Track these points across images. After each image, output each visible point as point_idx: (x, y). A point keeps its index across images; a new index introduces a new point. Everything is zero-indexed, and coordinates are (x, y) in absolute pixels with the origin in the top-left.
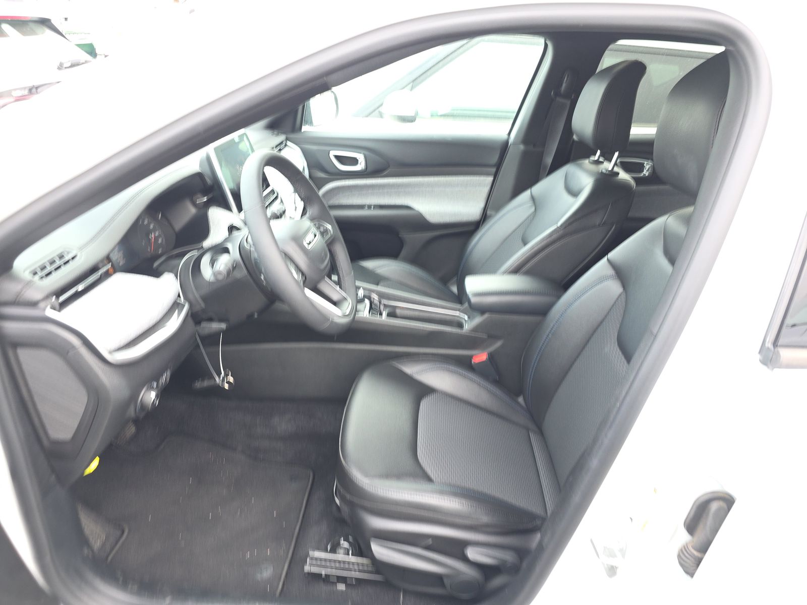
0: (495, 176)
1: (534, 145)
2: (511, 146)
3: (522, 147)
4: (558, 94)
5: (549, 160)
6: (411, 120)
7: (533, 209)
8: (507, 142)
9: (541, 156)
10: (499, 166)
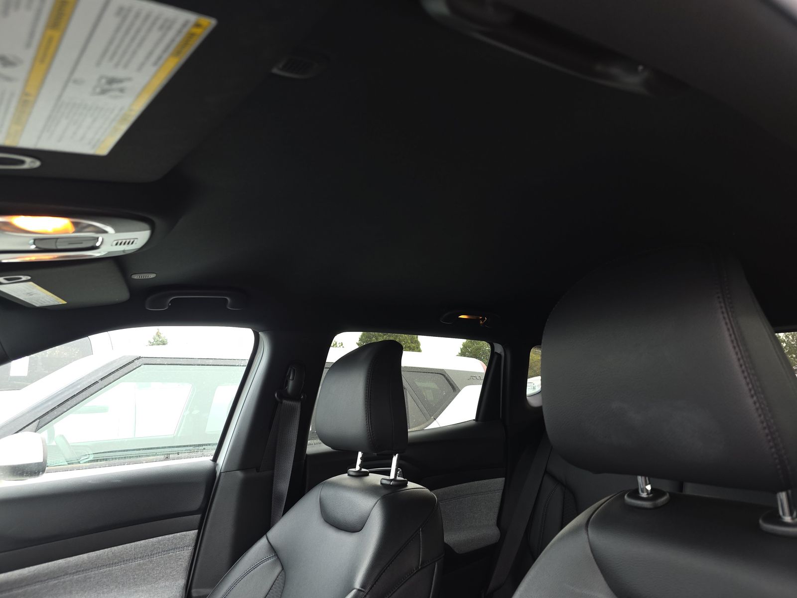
0: (201, 527)
1: (258, 470)
2: (222, 474)
3: (240, 474)
4: (284, 396)
5: (283, 486)
6: (36, 470)
7: (278, 569)
8: (213, 472)
9: (270, 483)
10: (205, 510)
